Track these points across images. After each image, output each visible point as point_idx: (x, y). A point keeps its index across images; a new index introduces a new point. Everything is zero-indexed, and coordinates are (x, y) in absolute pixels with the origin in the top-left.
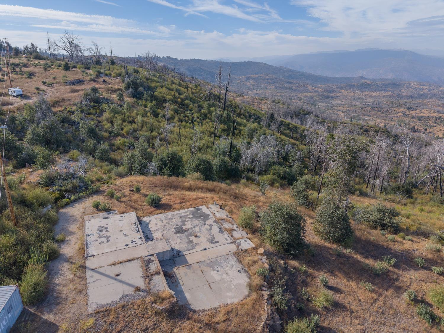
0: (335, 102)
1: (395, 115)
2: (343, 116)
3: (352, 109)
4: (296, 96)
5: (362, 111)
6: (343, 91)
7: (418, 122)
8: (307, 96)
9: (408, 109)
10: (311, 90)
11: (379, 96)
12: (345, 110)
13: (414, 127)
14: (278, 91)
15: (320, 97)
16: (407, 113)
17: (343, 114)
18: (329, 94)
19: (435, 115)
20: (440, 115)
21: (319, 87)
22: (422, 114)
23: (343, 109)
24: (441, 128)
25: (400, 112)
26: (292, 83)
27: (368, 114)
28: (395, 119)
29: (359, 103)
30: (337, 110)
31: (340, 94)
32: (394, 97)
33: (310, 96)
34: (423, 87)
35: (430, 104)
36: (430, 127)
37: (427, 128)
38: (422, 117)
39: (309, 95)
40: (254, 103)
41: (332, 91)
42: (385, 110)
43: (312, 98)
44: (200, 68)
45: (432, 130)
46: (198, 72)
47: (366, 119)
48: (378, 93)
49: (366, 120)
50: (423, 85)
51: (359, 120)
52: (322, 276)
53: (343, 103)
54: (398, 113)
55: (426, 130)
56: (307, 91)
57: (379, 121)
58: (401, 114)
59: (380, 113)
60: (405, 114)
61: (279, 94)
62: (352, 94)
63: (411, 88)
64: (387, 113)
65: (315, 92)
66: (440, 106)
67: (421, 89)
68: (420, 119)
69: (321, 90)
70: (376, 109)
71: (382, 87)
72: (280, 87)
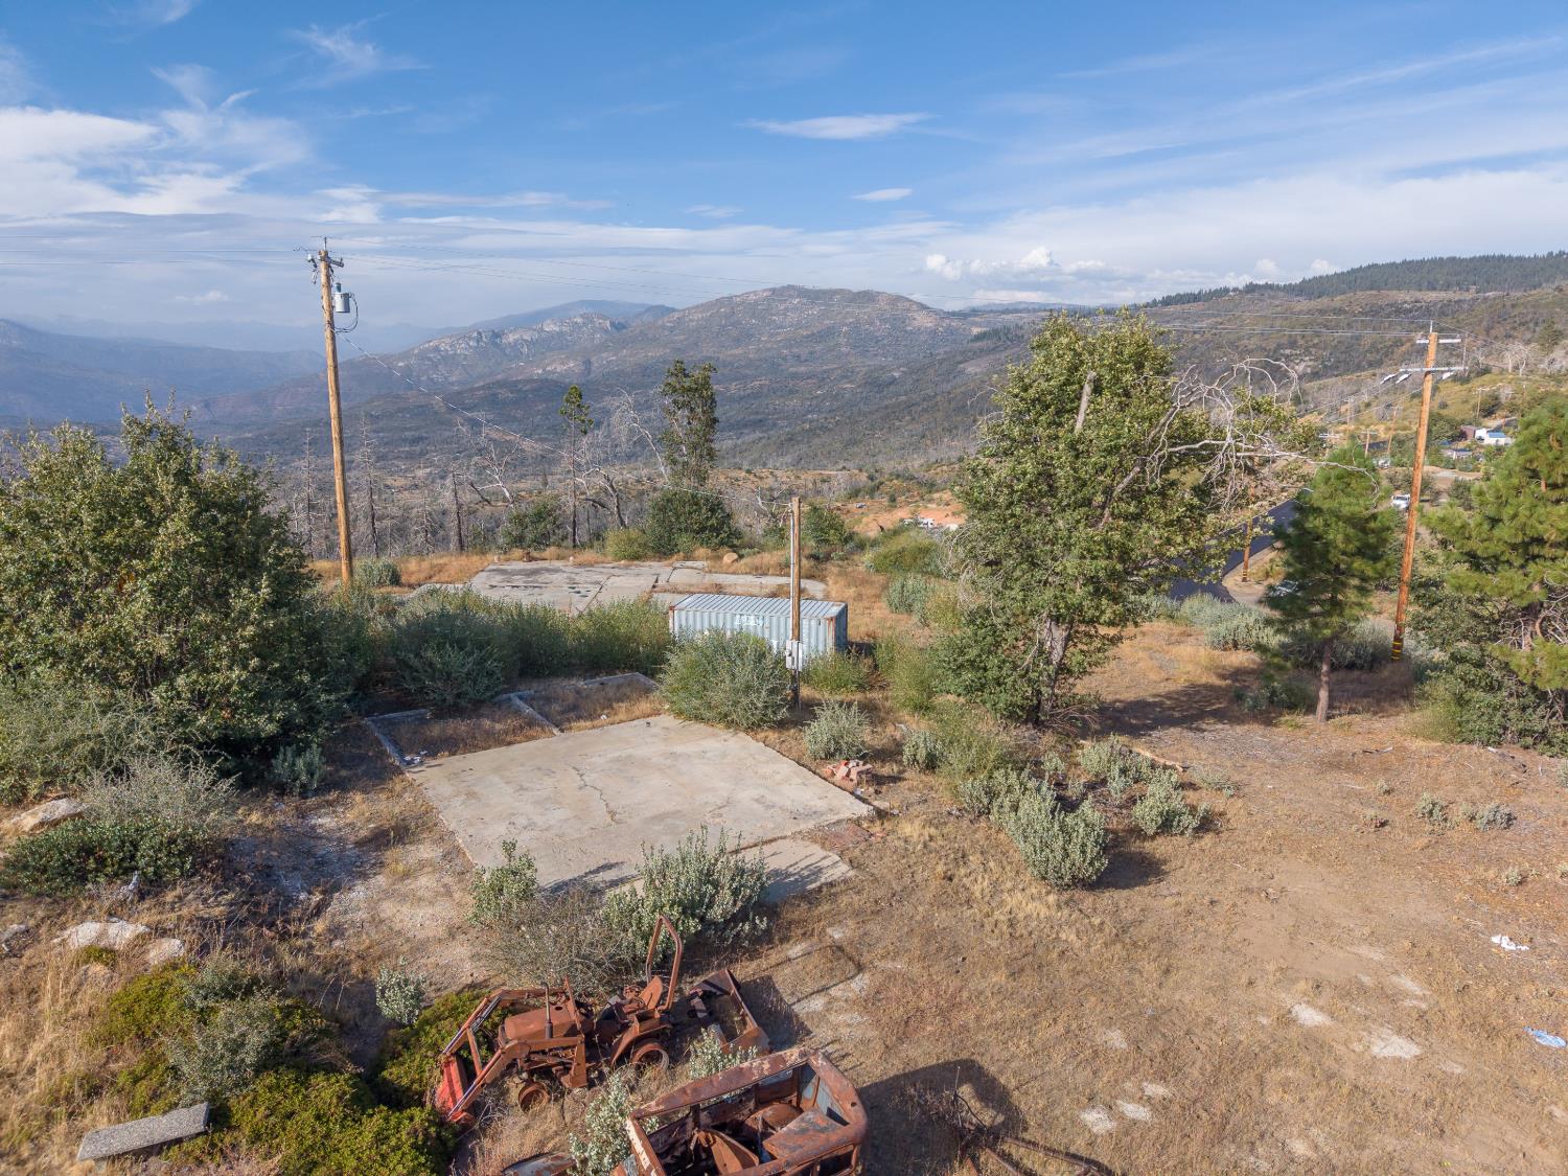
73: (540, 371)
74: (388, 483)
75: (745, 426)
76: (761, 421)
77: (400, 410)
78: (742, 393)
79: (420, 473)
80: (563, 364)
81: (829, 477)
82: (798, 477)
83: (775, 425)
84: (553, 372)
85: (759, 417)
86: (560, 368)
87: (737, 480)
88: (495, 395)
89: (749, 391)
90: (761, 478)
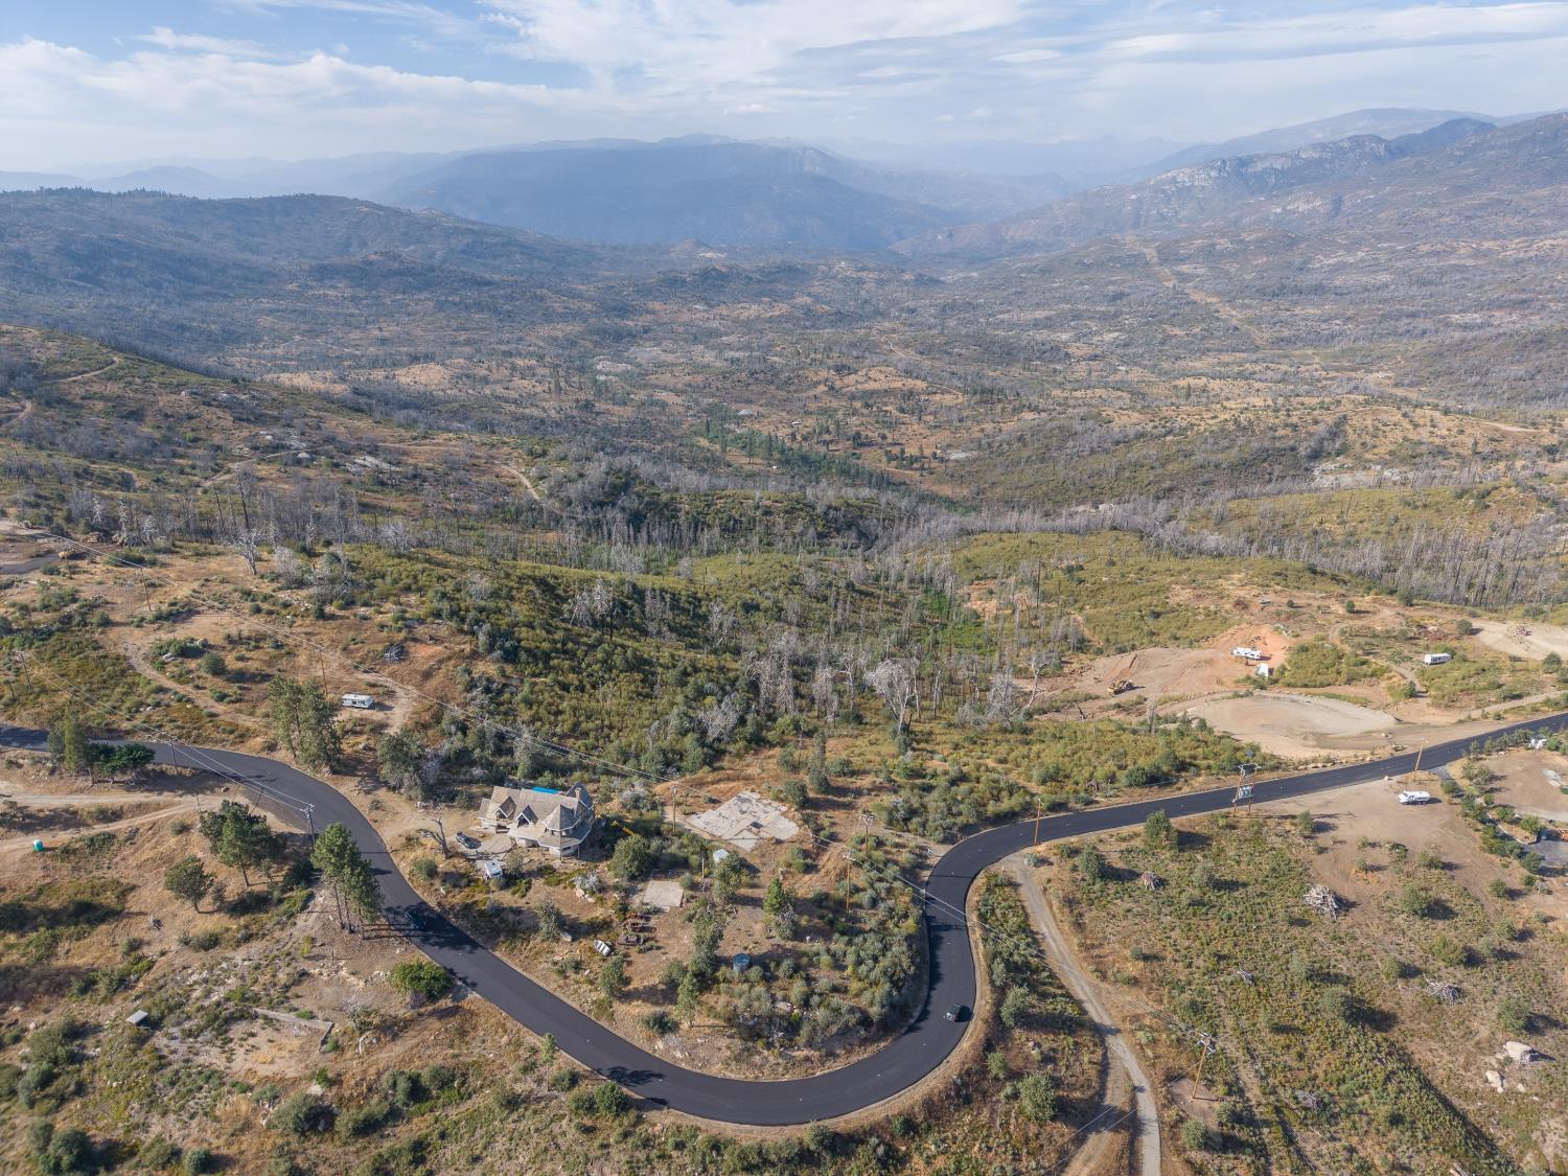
0: (646, 353)
1: (811, 393)
2: (681, 409)
3: (699, 378)
4: (521, 339)
5: (728, 384)
6: (657, 305)
7: (866, 411)
8: (555, 339)
9: (839, 369)
10: (558, 307)
11: (758, 318)
12: (680, 386)
13: (858, 434)
14: (454, 324)
15: (596, 338)
16: (838, 384)
17: (679, 400)
18: (617, 320)
19: (899, 384)
20: (910, 383)
21: (580, 296)
22: (872, 386)
23: (674, 380)
24: (916, 427)
25: (819, 383)
26: (489, 283)
27: (746, 395)
28: (813, 406)
29: (713, 353)
30: (657, 386)
31: (650, 317)
32: (799, 319)
33: (566, 338)
34: (864, 274)
35: (886, 343)
36: (891, 426)
37: (886, 432)
38: (873, 393)
39: (560, 334)
40: (475, 461)
41: (624, 311)
42: (783, 377)
43: (573, 344)
44: (115, 240)
45: (896, 435)
46: (115, 262)
47: (743, 412)
48: (753, 310)
49: (743, 418)
50: (863, 269)
51: (724, 419)
52: (822, 814)
53: (670, 358)
54: (816, 384)
55: (884, 437)
56: (549, 317)
57: (774, 418)
58: (822, 388)
59: (772, 387)
60: (832, 388)
61: (463, 337)
62: (685, 317)
63: (834, 278)
64: (792, 388)
65: (575, 315)
66: (907, 346)
67: (860, 282)
68: (868, 398)
69: (589, 306)
70: (761, 376)
71: (759, 281)
72: (455, 304)
73: (1279, 210)
74: (1070, 351)
75: (1500, 307)
76: (1524, 301)
77: (1111, 259)
78: (1522, 255)
79: (1109, 337)
80: (1308, 202)
81: (1505, 435)
82: (1462, 432)
83: (1543, 308)
84: (1293, 212)
85: (1524, 296)
86: (1303, 207)
87: (1386, 425)
88: (1213, 245)
89: (1532, 254)
90: (1416, 426)
